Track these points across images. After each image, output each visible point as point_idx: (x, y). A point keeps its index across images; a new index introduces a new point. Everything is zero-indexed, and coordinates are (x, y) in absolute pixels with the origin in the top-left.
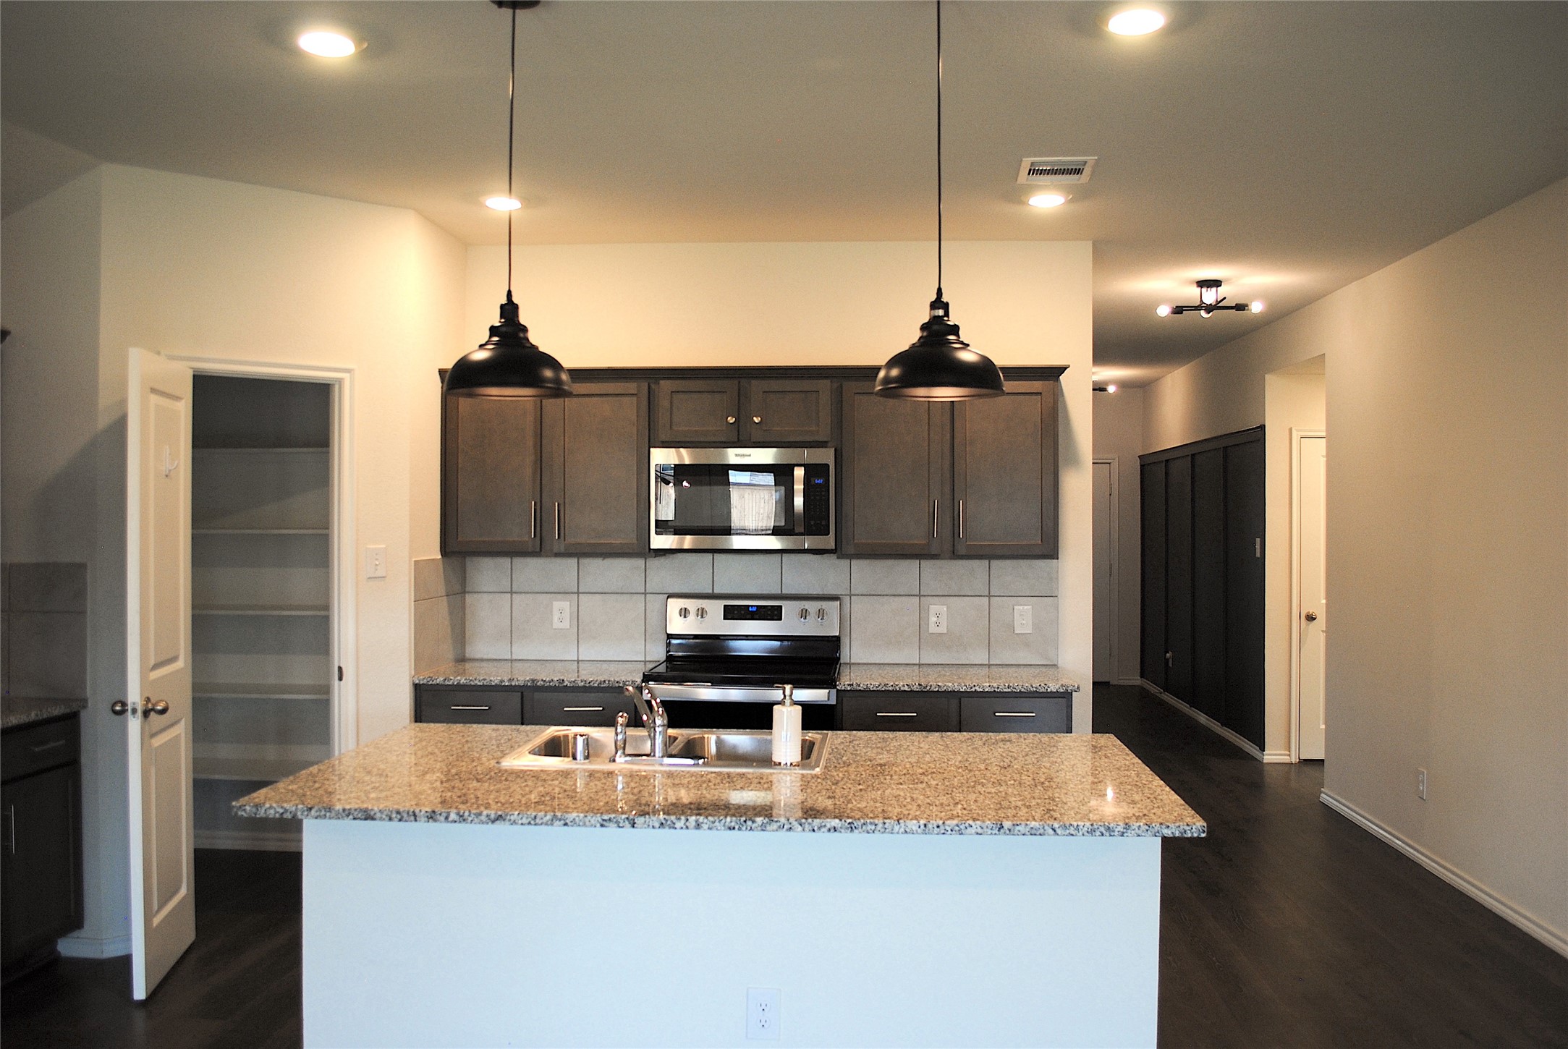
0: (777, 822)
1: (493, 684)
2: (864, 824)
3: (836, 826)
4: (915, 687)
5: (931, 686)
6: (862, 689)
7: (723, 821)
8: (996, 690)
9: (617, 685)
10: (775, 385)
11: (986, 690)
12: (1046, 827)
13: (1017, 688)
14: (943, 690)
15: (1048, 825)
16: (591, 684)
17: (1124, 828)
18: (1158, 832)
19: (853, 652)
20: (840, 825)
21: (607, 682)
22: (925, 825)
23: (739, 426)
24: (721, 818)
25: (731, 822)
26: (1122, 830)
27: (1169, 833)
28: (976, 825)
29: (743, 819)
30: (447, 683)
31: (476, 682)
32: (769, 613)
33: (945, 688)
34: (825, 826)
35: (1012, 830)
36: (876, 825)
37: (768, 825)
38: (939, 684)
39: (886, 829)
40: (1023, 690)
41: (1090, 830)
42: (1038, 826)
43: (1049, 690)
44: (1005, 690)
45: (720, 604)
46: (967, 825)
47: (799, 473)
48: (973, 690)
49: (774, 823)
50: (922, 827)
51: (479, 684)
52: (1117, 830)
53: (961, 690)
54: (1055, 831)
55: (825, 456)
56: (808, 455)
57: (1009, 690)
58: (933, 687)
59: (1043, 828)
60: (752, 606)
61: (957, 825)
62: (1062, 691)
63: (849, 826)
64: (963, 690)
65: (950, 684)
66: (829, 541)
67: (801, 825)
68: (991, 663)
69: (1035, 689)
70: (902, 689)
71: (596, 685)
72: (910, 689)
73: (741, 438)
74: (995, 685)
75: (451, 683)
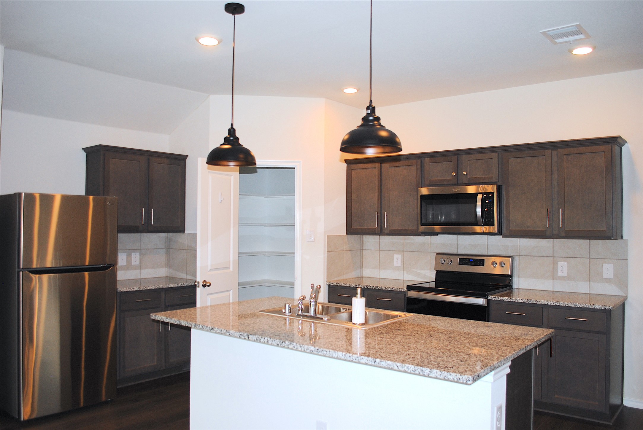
0: (293, 344)
1: (353, 286)
2: (322, 351)
3: (313, 350)
4: (525, 300)
5: (533, 301)
6: (500, 300)
7: (275, 341)
8: (567, 305)
9: (397, 290)
10: (473, 156)
11: (561, 305)
12: (394, 365)
13: (578, 305)
14: (539, 303)
15: (395, 364)
16: (388, 289)
17: (429, 372)
18: (446, 377)
19: (518, 283)
20: (314, 350)
21: (393, 288)
22: (345, 355)
23: (458, 177)
24: (275, 340)
25: (278, 342)
26: (428, 372)
27: (452, 378)
28: (365, 358)
29: (282, 341)
30: (337, 285)
31: (347, 285)
32: (478, 262)
33: (540, 302)
34: (309, 349)
35: (380, 364)
36: (327, 352)
37: (290, 345)
38: (537, 300)
39: (330, 354)
40: (581, 306)
41: (413, 370)
42: (391, 364)
43: (595, 308)
44: (571, 306)
45: (458, 258)
46: (361, 358)
47: (480, 197)
48: (554, 304)
49: (291, 345)
50: (344, 355)
51: (348, 286)
52: (426, 372)
53: (548, 304)
54: (398, 367)
55: (491, 188)
56: (482, 189)
57: (574, 306)
58: (534, 301)
59: (393, 365)
60: (471, 259)
61: (357, 357)
62: (603, 309)
63: (317, 350)
64: (549, 304)
65: (543, 301)
66: (495, 229)
67: (301, 347)
68: (591, 293)
69: (587, 307)
70: (519, 301)
71: (389, 290)
72: (522, 302)
73: (459, 182)
74: (566, 303)
75: (338, 285)
